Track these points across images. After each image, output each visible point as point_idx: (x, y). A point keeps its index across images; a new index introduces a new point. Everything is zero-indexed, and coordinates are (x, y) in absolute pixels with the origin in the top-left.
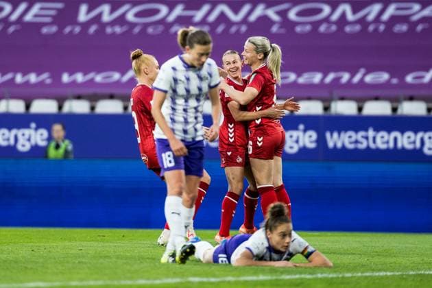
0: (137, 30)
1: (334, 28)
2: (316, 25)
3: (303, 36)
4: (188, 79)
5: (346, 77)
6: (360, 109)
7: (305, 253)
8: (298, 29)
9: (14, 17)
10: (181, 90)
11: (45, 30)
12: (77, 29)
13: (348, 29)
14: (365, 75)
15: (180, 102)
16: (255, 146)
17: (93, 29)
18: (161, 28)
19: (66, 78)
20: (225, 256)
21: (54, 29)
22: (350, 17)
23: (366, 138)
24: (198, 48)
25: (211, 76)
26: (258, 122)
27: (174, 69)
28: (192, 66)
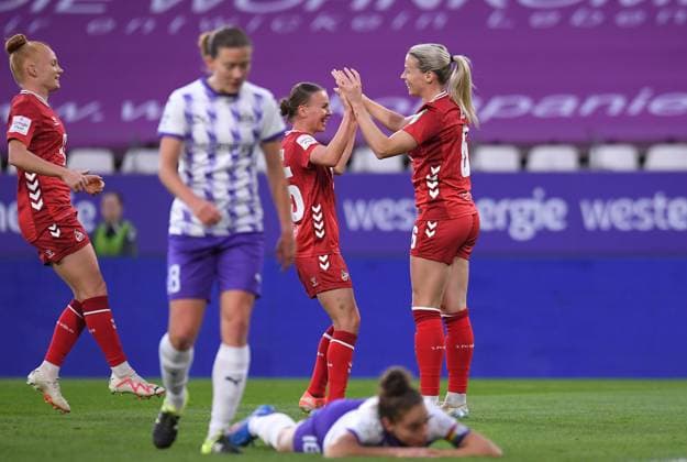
0: (254, 25)
1: (597, 18)
3: (544, 31)
4: (213, 116)
5: (617, 104)
6: (642, 160)
7: (453, 437)
8: (537, 20)
10: (200, 134)
11: (92, 28)
12: (149, 26)
13: (623, 19)
14: (651, 99)
15: (201, 157)
16: (422, 237)
17: (176, 25)
18: (295, 22)
19: (128, 112)
20: (312, 438)
21: (109, 25)
23: (652, 211)
24: (226, 54)
25: (259, 115)
26: (434, 195)
27: (188, 97)
28: (223, 94)
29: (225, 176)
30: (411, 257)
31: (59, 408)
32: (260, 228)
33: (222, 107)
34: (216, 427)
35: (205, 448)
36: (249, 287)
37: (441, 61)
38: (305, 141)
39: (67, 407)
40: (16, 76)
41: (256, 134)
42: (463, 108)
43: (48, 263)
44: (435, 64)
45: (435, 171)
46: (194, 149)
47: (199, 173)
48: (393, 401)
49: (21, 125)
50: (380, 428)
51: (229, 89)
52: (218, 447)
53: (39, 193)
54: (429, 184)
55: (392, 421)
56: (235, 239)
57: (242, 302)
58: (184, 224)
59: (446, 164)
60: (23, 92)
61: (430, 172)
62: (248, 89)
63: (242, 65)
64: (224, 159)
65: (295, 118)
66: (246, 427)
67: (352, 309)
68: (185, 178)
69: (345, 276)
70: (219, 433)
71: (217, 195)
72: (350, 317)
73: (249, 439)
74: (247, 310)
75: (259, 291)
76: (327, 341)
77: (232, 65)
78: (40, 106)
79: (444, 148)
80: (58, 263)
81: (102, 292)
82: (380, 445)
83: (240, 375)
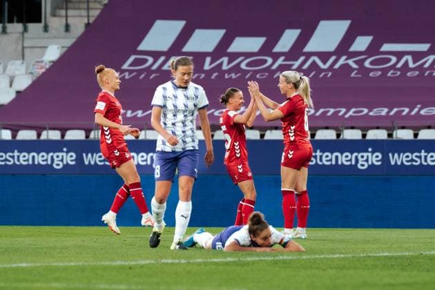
2: (385, 71)
4: (176, 97)
5: (406, 111)
6: (416, 135)
7: (282, 243)
9: (154, 67)
10: (170, 106)
14: (420, 109)
15: (170, 116)
16: (287, 157)
20: (221, 243)
22: (411, 65)
23: (420, 157)
24: (181, 69)
25: (197, 97)
26: (292, 139)
27: (164, 89)
28: (180, 87)
29: (181, 124)
30: (282, 167)
31: (115, 232)
32: (197, 148)
33: (180, 92)
34: (177, 238)
35: (172, 247)
36: (192, 174)
37: (296, 78)
38: (231, 114)
39: (119, 232)
40: (100, 84)
41: (195, 106)
42: (305, 100)
43: (114, 167)
44: (293, 80)
45: (293, 128)
46: (167, 112)
47: (169, 123)
48: (255, 227)
49: (101, 106)
50: (250, 239)
51: (183, 85)
52: (178, 247)
53: (109, 136)
54: (290, 134)
55: (255, 236)
56: (185, 153)
57: (188, 181)
58: (162, 146)
59: (297, 125)
60: (103, 91)
61: (290, 128)
62: (192, 85)
63: (189, 74)
64: (180, 117)
65: (228, 104)
66: (192, 238)
67: (253, 190)
68: (163, 125)
69: (250, 174)
70: (178, 241)
71: (177, 133)
72: (252, 194)
73: (193, 244)
74: (191, 185)
75: (196, 176)
76: (242, 205)
77: (184, 74)
78: (110, 97)
79: (297, 117)
80: (118, 167)
81: (138, 180)
82: (250, 246)
83: (188, 214)
